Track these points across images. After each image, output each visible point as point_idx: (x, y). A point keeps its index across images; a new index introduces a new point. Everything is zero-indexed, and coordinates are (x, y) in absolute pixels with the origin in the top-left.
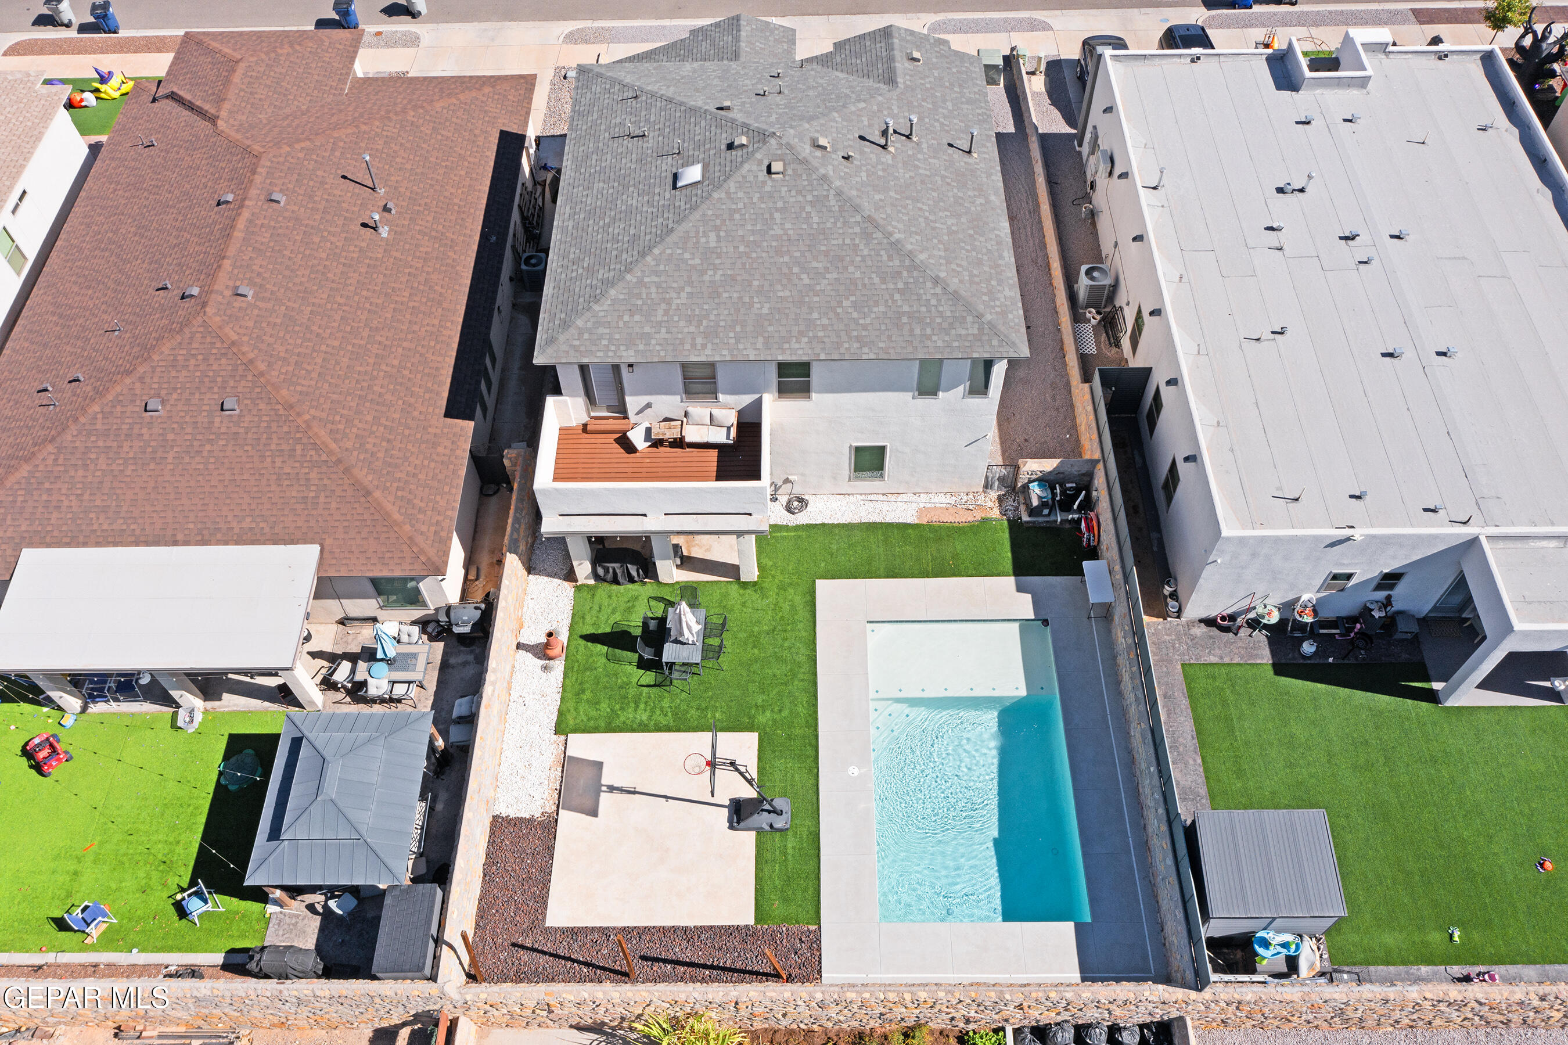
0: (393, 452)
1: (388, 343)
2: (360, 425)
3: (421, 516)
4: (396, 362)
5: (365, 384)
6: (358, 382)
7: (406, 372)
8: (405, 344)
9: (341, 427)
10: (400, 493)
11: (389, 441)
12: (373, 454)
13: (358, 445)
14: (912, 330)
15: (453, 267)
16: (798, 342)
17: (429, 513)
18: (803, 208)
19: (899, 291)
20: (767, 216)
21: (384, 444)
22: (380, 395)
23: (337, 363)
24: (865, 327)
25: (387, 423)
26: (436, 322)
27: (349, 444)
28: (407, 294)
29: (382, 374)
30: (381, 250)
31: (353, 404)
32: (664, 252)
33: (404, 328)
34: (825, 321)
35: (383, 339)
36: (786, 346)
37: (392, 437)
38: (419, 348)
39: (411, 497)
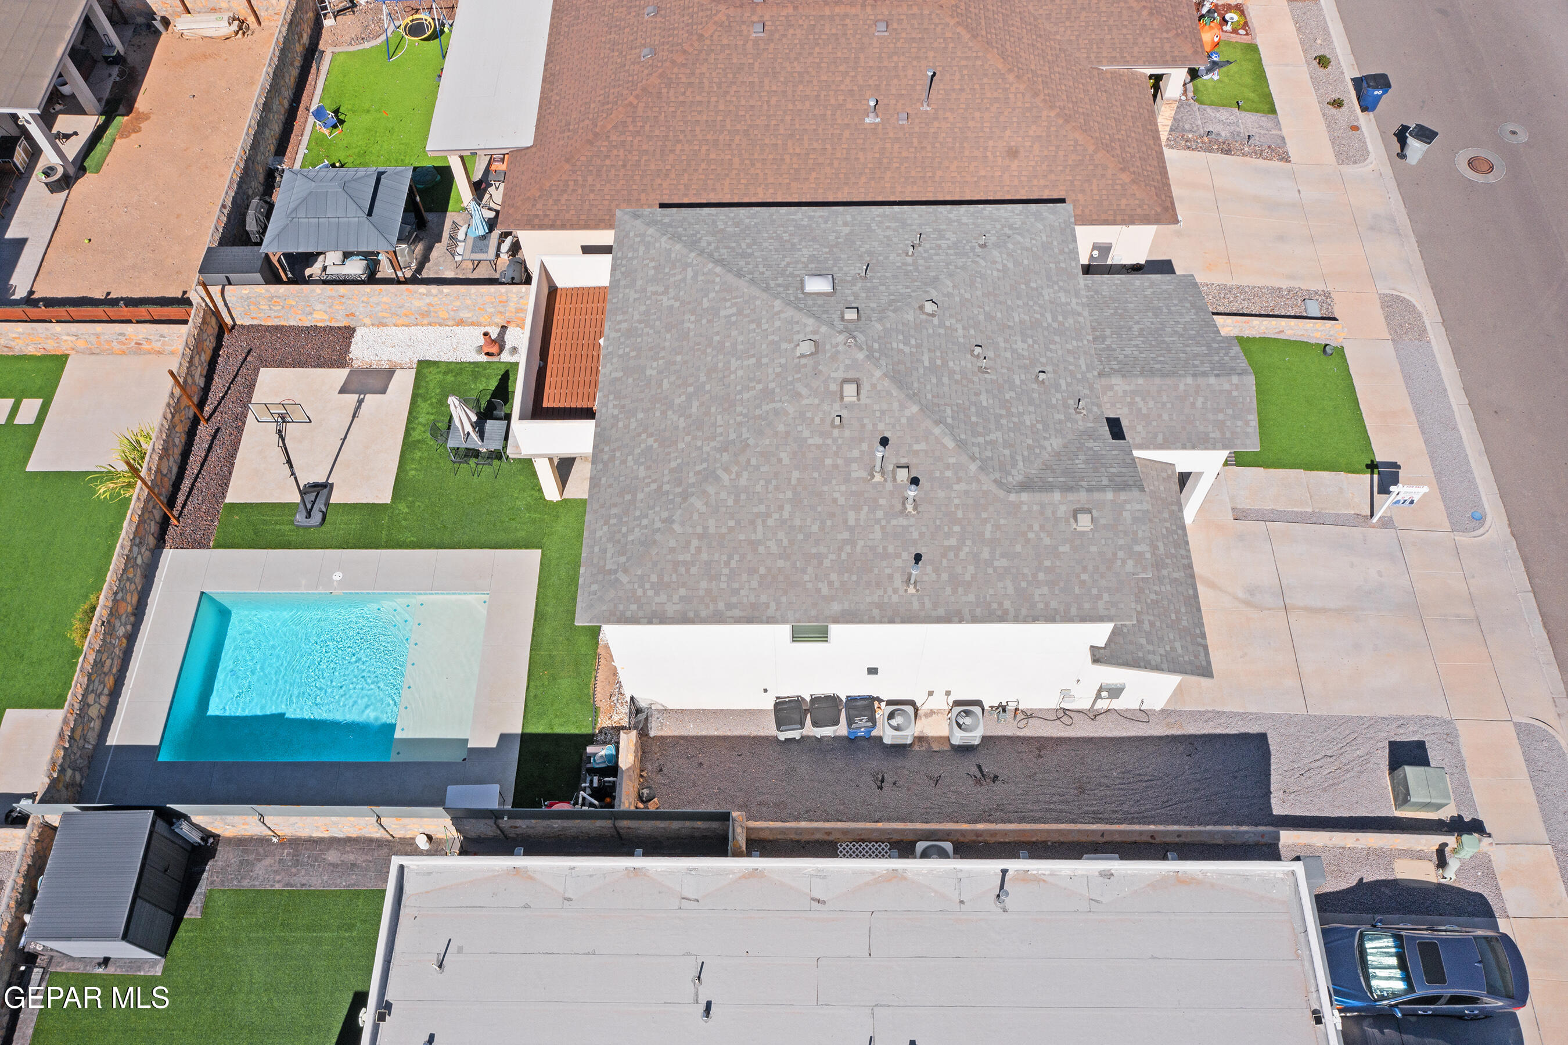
0: (613, 171)
1: (734, 146)
2: (636, 141)
3: (551, 202)
4: (713, 156)
5: (681, 137)
6: (682, 132)
7: (703, 166)
8: (736, 160)
9: (631, 128)
10: (571, 183)
11: (624, 166)
12: (608, 157)
13: (614, 143)
14: (615, 505)
15: (846, 184)
16: (615, 406)
17: (556, 207)
18: (759, 382)
19: (660, 487)
20: (752, 352)
21: (620, 163)
22: (672, 151)
23: (700, 112)
24: (624, 462)
25: (643, 161)
26: (771, 180)
28: (798, 151)
29: (697, 148)
30: (846, 121)
31: (657, 133)
32: (718, 275)
33: (756, 156)
34: (633, 426)
35: (737, 141)
36: (611, 397)
37: (628, 167)
38: (734, 172)
39: (569, 191)
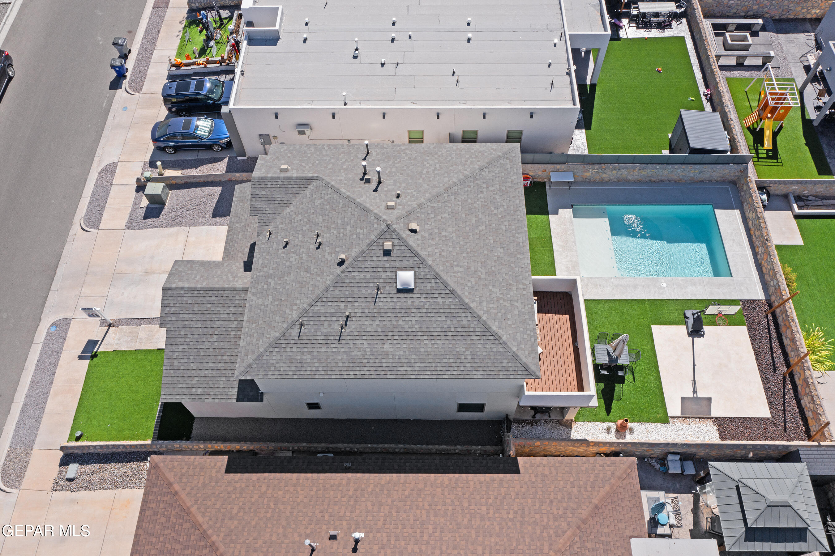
0: (559, 498)
1: (468, 516)
2: (545, 520)
3: (601, 476)
4: (484, 508)
5: (510, 524)
6: (509, 528)
7: (491, 501)
8: (466, 505)
9: (551, 532)
10: (589, 489)
11: (551, 502)
12: (566, 509)
13: (562, 519)
14: (509, 187)
15: (383, 486)
16: (518, 238)
17: (596, 472)
18: (439, 220)
19: (487, 187)
20: (444, 239)
21: (554, 504)
22: (516, 512)
23: (497, 544)
24: (508, 207)
25: (538, 505)
26: (439, 490)
27: (564, 524)
28: (418, 512)
29: (497, 515)
30: (379, 535)
31: (530, 528)
32: (467, 297)
33: (450, 508)
34: (506, 224)
35: (466, 520)
36: (521, 244)
37: (548, 501)
38: (466, 496)
39: (589, 483)
